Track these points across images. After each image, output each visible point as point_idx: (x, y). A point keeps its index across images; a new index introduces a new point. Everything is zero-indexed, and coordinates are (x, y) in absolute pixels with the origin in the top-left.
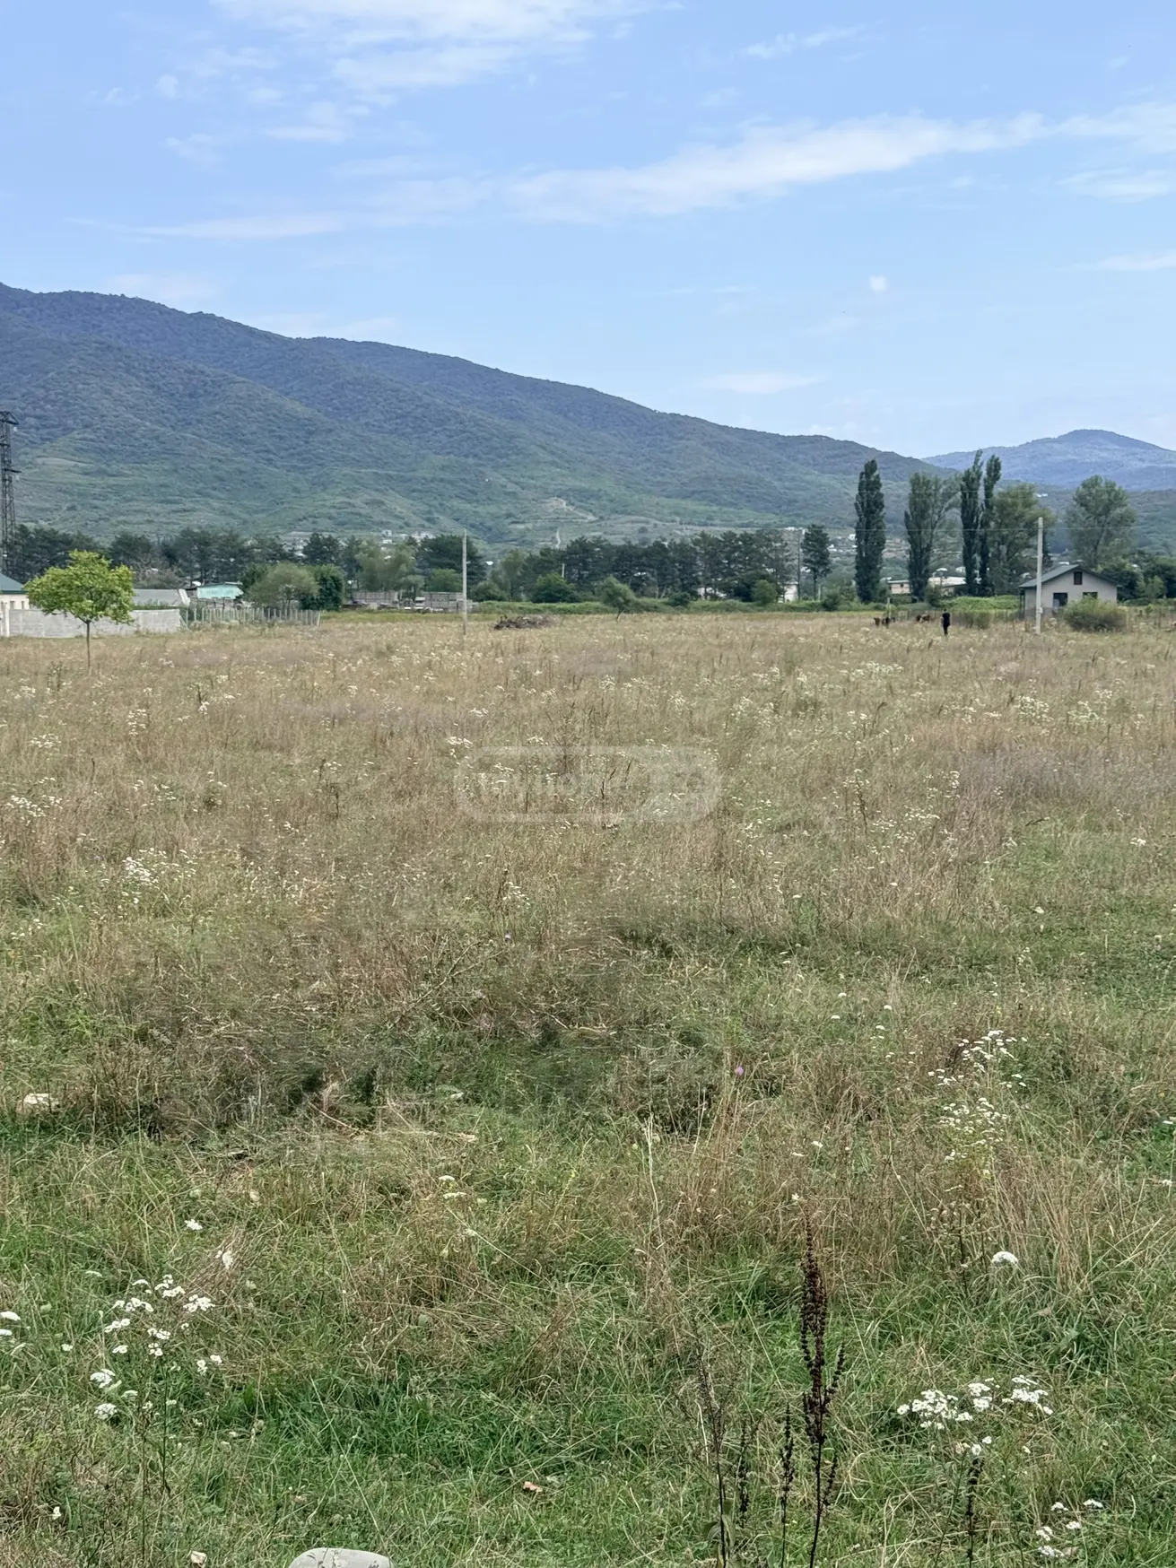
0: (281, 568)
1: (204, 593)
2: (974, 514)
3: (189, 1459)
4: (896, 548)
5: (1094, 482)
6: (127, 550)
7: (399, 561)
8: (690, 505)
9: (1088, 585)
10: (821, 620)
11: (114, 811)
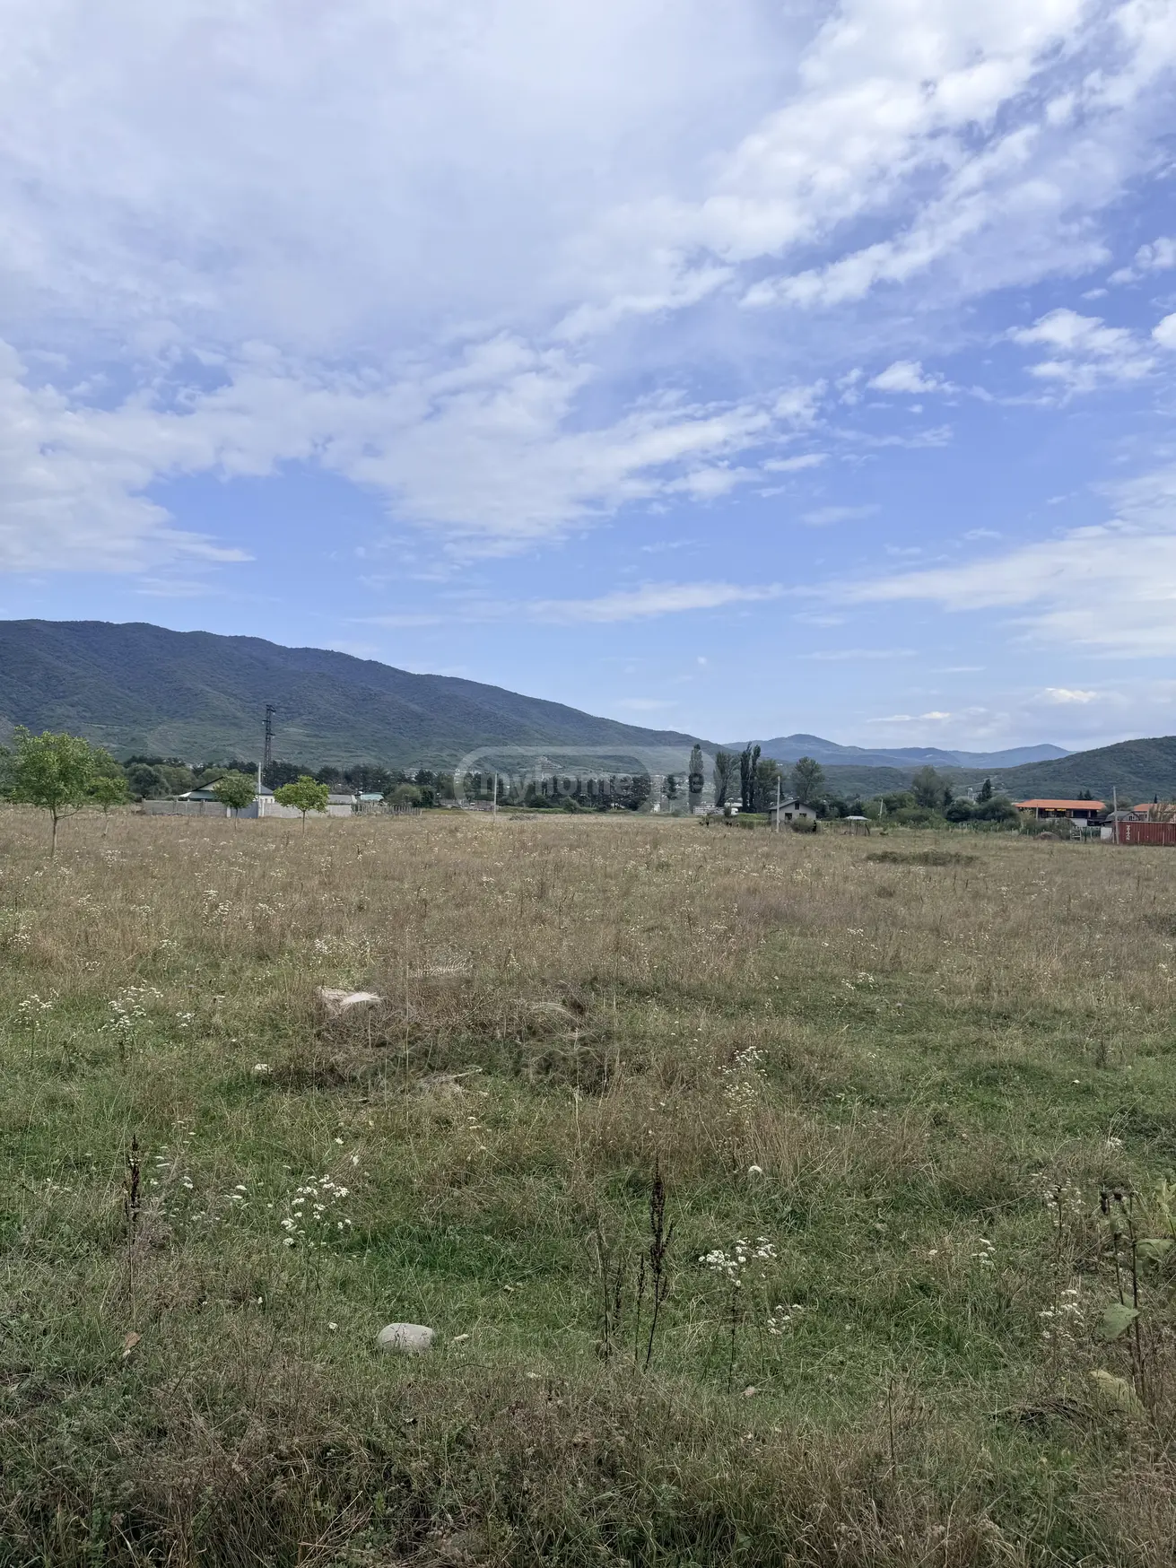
0: (404, 786)
1: (364, 797)
2: (747, 772)
3: (331, 1267)
4: (709, 788)
5: (805, 760)
6: (326, 776)
9: (802, 810)
10: (672, 820)
11: (311, 910)
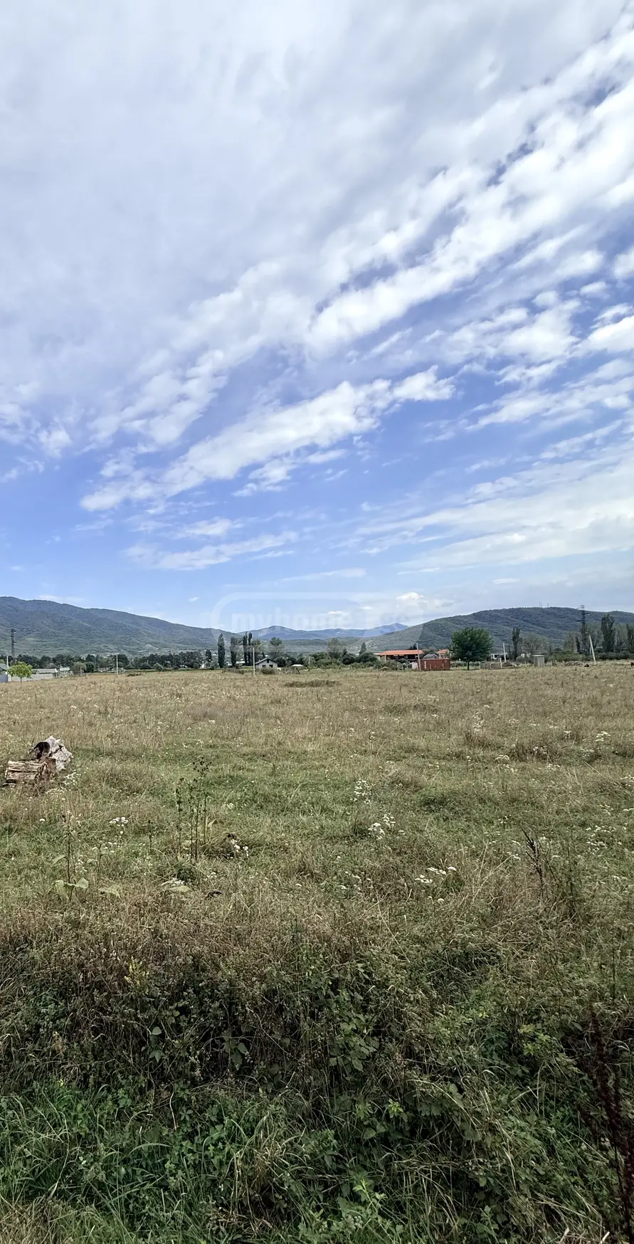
0: (80, 663)
1: (62, 669)
2: (246, 645)
4: (228, 655)
5: (275, 638)
7: (108, 660)
8: (181, 645)
9: (271, 663)
10: (210, 672)
